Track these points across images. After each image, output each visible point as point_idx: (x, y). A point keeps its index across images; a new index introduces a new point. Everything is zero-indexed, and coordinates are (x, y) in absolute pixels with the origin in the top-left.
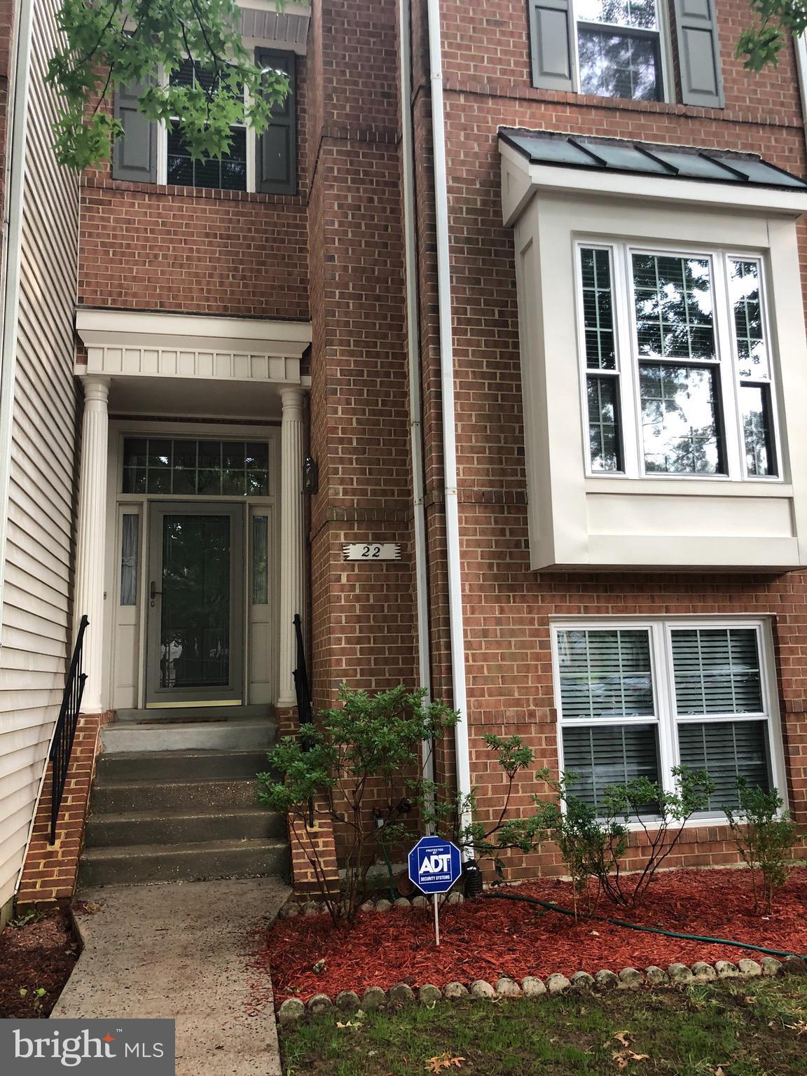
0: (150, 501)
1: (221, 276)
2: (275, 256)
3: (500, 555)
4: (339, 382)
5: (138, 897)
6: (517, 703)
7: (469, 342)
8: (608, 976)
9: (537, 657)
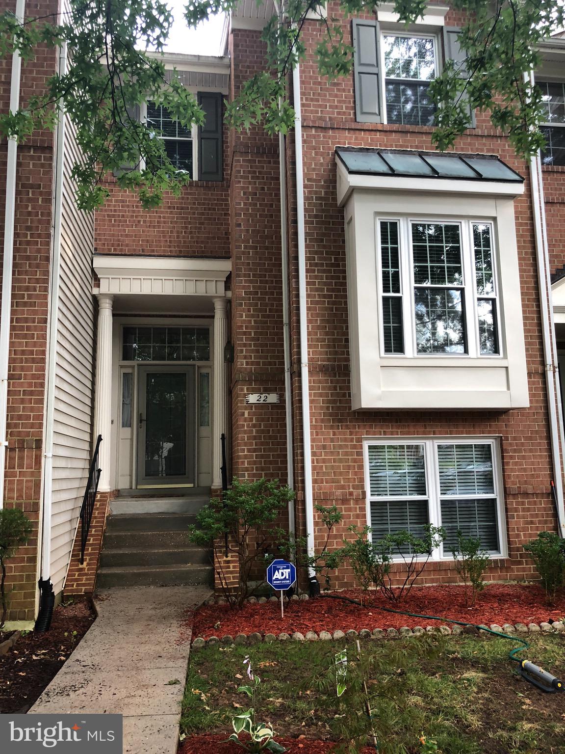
0: (139, 365)
1: (178, 232)
2: (210, 219)
3: (334, 402)
4: (243, 299)
5: (128, 593)
6: (343, 487)
7: (316, 277)
8: (366, 632)
9: (355, 461)
